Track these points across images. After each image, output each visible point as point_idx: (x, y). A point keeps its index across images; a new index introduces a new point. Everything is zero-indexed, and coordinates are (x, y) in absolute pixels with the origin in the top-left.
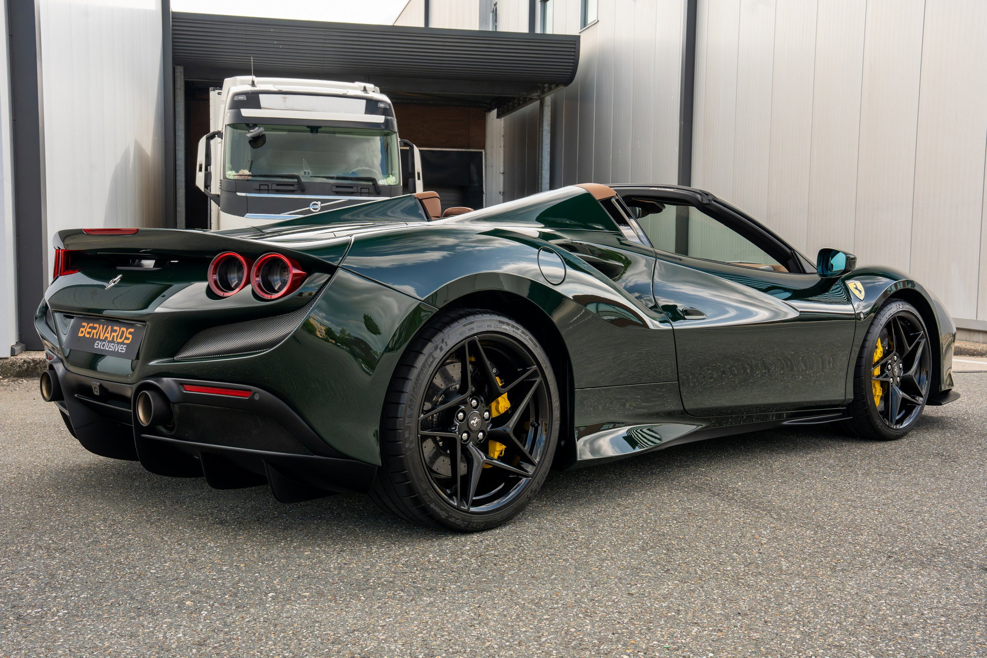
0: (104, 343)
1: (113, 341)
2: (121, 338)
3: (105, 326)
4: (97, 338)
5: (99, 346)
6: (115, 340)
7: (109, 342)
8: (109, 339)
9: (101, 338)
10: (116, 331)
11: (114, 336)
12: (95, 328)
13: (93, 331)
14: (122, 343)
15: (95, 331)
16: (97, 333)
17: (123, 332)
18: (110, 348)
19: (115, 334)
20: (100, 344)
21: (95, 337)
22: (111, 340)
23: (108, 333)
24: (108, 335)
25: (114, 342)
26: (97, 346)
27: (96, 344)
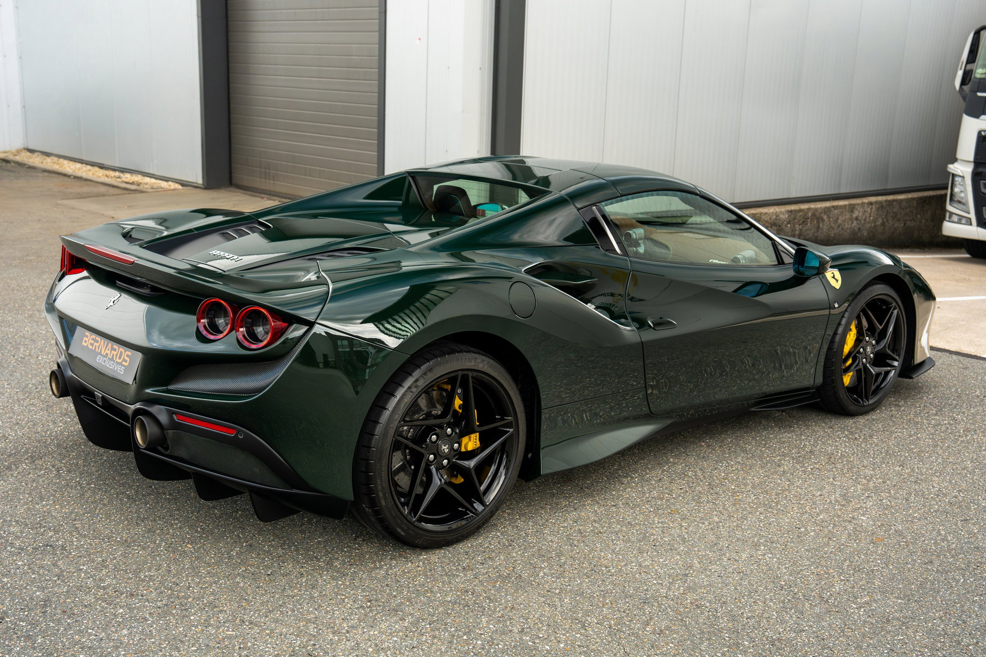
0: (105, 359)
1: (112, 359)
2: (120, 358)
3: (106, 342)
4: (99, 352)
5: (101, 360)
6: (115, 359)
7: (109, 358)
8: (109, 356)
9: (102, 353)
10: (115, 350)
11: (113, 354)
12: (97, 342)
13: (96, 344)
14: (120, 364)
15: (97, 345)
16: (99, 347)
17: (121, 352)
18: (110, 365)
19: (115, 353)
20: (101, 359)
21: (97, 351)
22: (111, 357)
23: (108, 350)
24: (109, 352)
25: (114, 361)
26: (99, 360)
27: (98, 358)
